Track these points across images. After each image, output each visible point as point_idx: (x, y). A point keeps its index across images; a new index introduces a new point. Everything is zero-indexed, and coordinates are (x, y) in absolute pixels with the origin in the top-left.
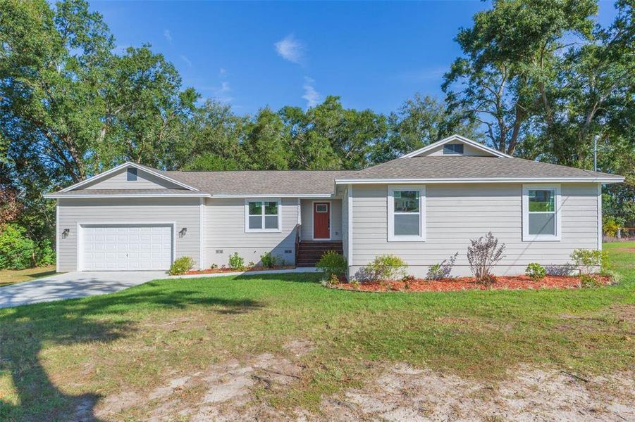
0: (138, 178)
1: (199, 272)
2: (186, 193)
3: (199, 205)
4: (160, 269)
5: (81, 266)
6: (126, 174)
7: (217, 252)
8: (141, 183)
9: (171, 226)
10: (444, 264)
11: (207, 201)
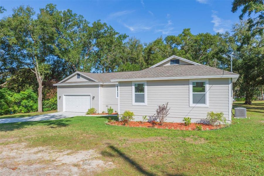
0: (80, 77)
1: (98, 114)
2: (94, 83)
3: (98, 87)
4: (84, 112)
5: (64, 110)
6: (77, 76)
7: (106, 106)
8: (81, 79)
9: (90, 95)
10: (154, 116)
11: (102, 86)
